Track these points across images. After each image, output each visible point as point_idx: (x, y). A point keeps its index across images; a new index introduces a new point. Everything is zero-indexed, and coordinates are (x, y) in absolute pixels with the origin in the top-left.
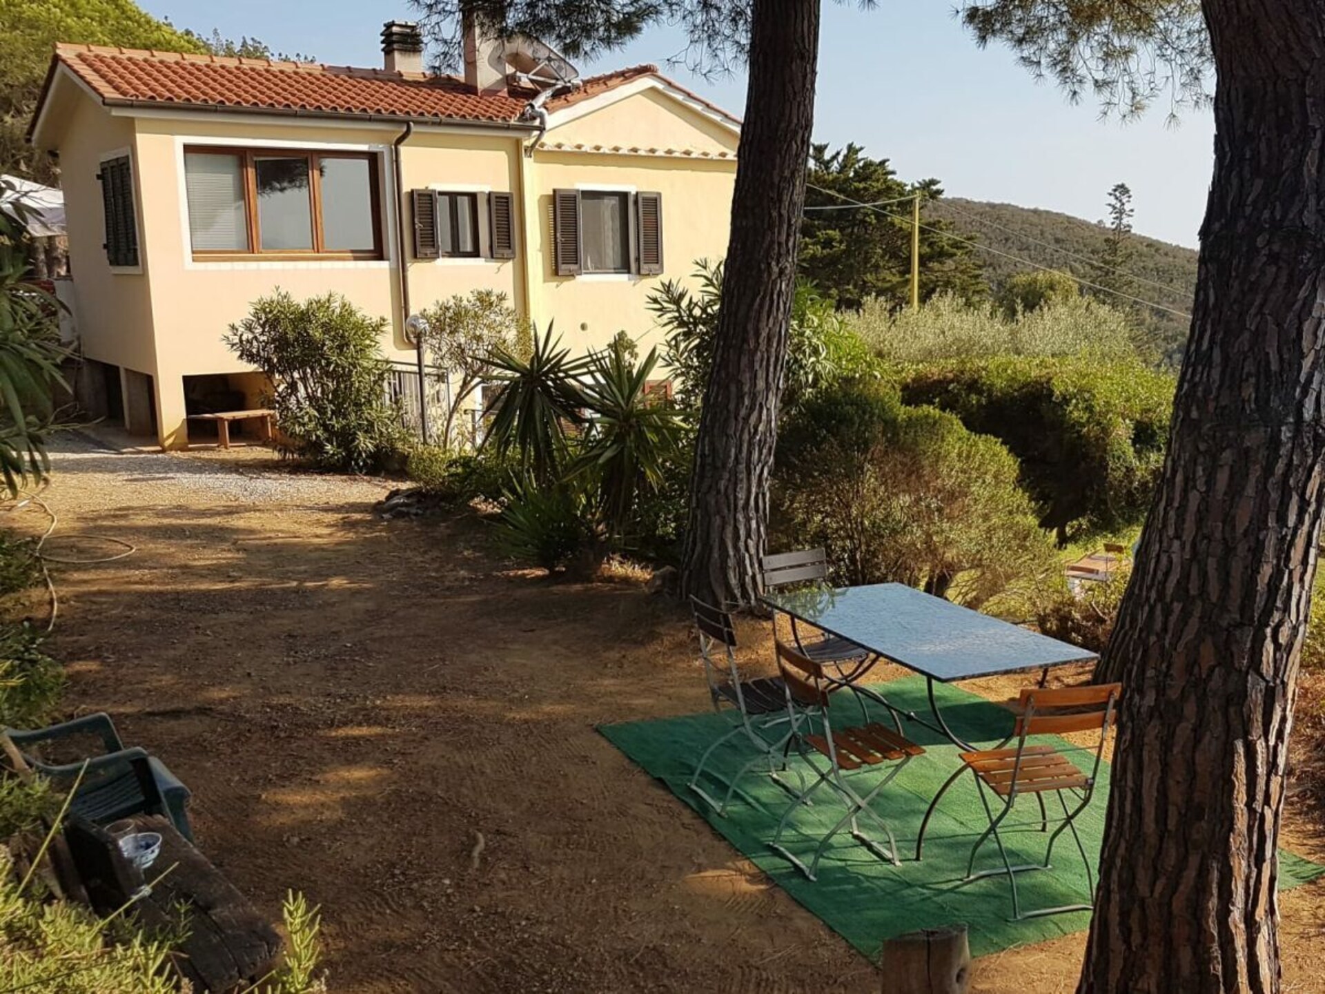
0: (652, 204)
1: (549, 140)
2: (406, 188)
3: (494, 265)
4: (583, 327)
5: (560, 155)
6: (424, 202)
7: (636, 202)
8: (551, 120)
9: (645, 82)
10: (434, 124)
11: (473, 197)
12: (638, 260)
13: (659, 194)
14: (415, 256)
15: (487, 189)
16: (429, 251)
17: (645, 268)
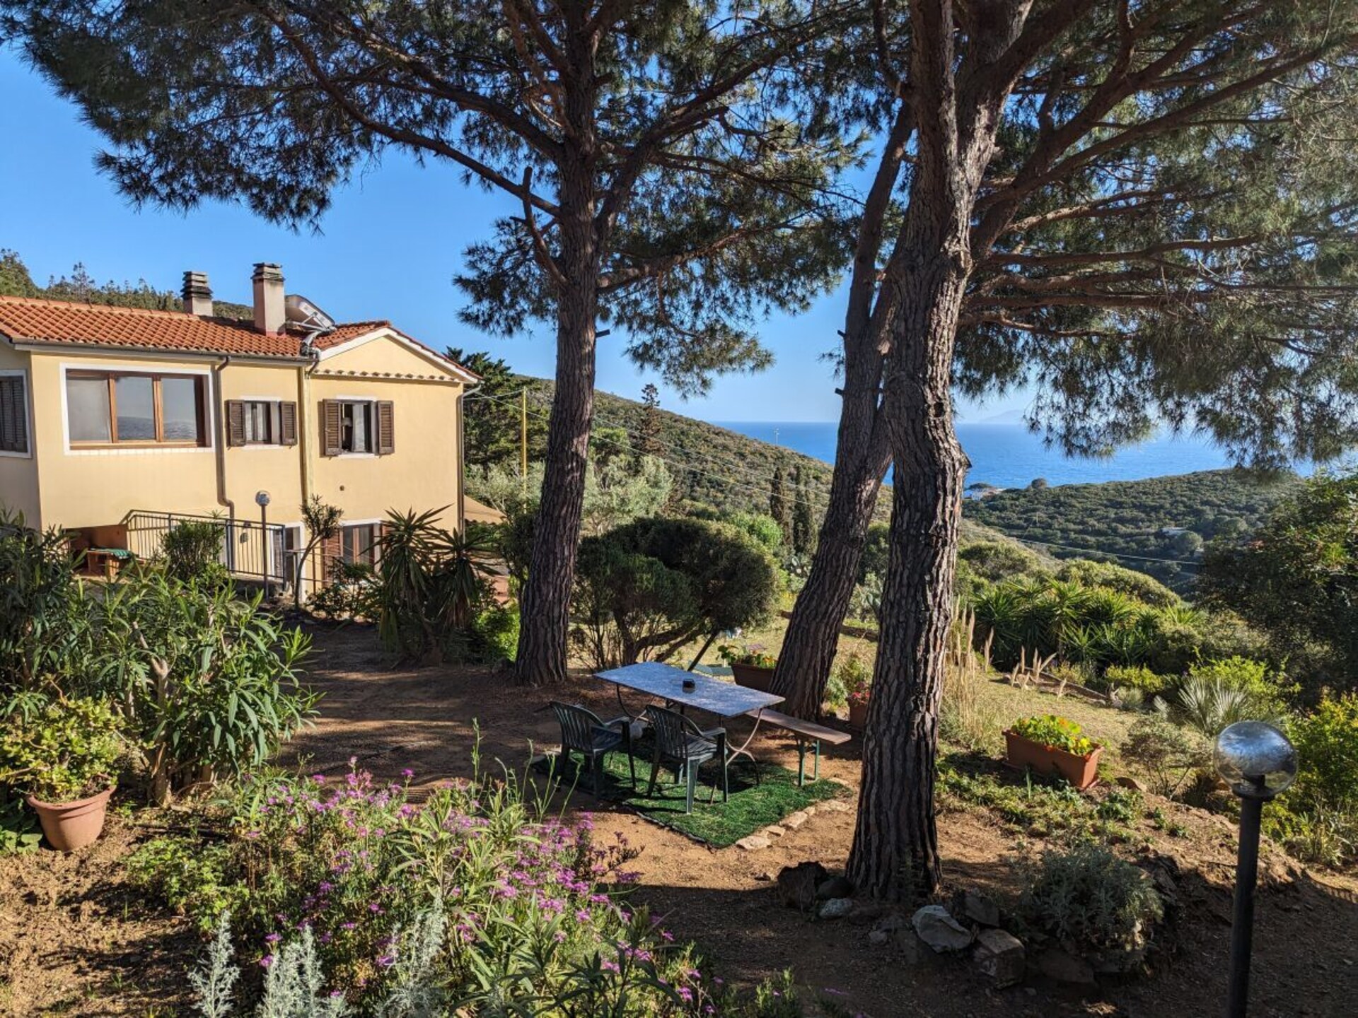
0: (388, 408)
1: (321, 369)
2: (224, 398)
3: (285, 448)
4: (342, 488)
5: (327, 376)
6: (237, 410)
7: (377, 408)
8: (323, 355)
9: (385, 331)
10: (245, 357)
11: (267, 405)
12: (378, 444)
13: (392, 402)
14: (229, 444)
15: (279, 399)
16: (239, 441)
17: (382, 449)
